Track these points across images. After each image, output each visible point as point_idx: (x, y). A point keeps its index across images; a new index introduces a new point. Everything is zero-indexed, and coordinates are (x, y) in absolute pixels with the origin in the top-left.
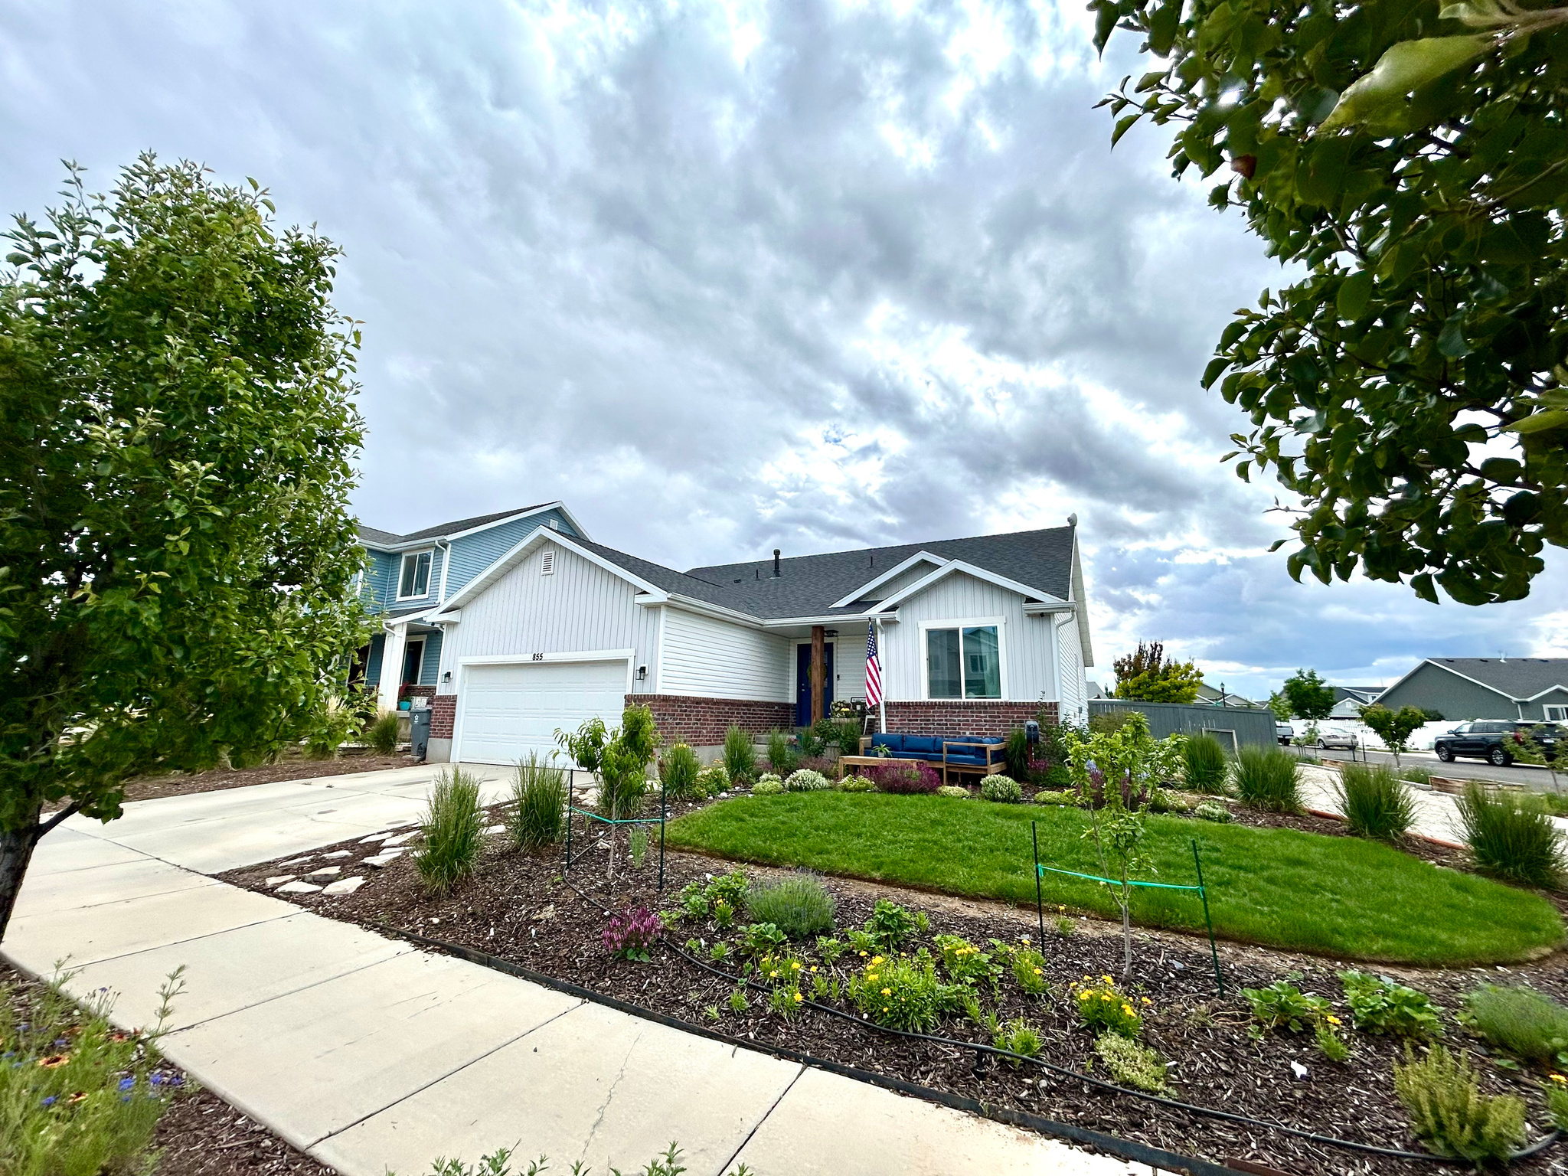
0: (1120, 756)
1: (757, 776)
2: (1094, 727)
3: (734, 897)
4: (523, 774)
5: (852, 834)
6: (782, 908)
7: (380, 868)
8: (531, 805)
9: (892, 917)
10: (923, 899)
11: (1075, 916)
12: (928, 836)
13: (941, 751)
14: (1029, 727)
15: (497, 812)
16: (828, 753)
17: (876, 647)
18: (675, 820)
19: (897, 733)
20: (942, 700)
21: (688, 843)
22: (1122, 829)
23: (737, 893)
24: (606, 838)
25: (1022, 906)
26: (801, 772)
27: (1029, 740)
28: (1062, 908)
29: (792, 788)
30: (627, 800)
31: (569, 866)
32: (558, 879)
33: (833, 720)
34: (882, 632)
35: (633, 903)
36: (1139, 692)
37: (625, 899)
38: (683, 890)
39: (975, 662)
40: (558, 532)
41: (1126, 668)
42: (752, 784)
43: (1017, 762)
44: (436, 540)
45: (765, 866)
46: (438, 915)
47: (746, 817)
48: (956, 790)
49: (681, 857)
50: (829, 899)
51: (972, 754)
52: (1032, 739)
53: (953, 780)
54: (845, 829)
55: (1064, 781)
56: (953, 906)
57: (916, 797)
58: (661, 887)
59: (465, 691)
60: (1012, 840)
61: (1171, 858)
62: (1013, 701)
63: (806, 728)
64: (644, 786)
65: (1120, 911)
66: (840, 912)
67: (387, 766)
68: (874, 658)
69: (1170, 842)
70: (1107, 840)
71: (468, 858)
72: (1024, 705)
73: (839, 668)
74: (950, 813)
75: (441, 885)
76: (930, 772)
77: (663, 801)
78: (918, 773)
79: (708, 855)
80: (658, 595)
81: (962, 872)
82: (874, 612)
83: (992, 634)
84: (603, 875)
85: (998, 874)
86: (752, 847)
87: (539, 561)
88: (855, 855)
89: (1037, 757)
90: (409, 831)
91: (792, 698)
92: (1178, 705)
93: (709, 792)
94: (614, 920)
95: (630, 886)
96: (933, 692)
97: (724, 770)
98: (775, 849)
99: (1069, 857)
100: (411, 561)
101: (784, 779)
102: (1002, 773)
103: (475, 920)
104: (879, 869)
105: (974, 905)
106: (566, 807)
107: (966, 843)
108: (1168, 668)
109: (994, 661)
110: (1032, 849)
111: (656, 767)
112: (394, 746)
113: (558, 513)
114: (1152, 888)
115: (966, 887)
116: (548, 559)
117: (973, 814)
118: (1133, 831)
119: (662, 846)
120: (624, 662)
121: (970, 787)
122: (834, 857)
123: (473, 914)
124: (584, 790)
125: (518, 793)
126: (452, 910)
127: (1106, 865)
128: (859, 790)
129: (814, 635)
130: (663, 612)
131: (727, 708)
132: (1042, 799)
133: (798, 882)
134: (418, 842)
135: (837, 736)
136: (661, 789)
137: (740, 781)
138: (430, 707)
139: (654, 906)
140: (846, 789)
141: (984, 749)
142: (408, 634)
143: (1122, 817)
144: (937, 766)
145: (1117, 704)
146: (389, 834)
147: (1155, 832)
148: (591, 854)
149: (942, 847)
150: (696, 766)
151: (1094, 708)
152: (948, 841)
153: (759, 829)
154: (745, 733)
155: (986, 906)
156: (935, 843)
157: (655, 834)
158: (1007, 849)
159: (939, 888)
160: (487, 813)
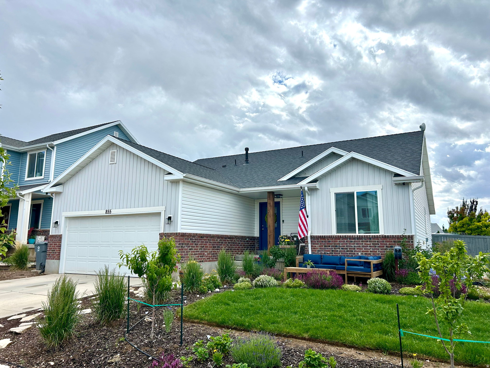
0: (449, 266)
1: (237, 279)
2: (435, 249)
3: (223, 348)
4: (101, 280)
5: (292, 312)
6: (251, 354)
7: (20, 334)
8: (106, 297)
9: (315, 359)
10: (333, 349)
11: (422, 359)
12: (336, 313)
13: (344, 264)
14: (396, 250)
15: (86, 301)
16: (278, 266)
17: (305, 205)
18: (189, 305)
19: (318, 253)
20: (344, 235)
21: (197, 318)
22: (450, 309)
23: (225, 346)
24: (150, 315)
25: (391, 354)
26: (262, 276)
27: (396, 258)
28: (415, 355)
29: (257, 286)
30: (161, 293)
31: (128, 331)
32: (122, 339)
33: (280, 246)
34: (309, 195)
35: (165, 352)
36: (463, 229)
37: (161, 350)
38: (194, 345)
39: (364, 212)
40: (118, 139)
41: (455, 215)
42: (234, 284)
43: (389, 271)
44: (47, 144)
45: (242, 330)
46: (53, 361)
47: (231, 303)
48: (352, 287)
49: (193, 326)
50: (278, 349)
51: (362, 266)
52: (398, 257)
53: (351, 280)
54: (288, 309)
55: (417, 281)
56: (351, 353)
57: (329, 291)
58: (181, 343)
59: (67, 232)
60: (385, 315)
61: (480, 326)
62: (387, 235)
63: (265, 251)
64: (171, 285)
65: (449, 357)
66: (285, 356)
67: (22, 276)
68: (303, 210)
69: (479, 317)
70: (441, 315)
71: (70, 328)
72: (393, 237)
73: (283, 216)
74: (349, 300)
75: (55, 343)
76: (338, 276)
77: (182, 294)
78: (330, 277)
79: (208, 325)
80: (178, 175)
81: (356, 334)
82: (304, 183)
83: (374, 195)
84: (148, 336)
85: (377, 335)
86: (234, 320)
87: (108, 156)
88: (293, 324)
89: (401, 267)
90: (35, 313)
91: (257, 234)
92: (486, 237)
93: (209, 289)
94: (154, 362)
95: (163, 343)
96: (339, 230)
97: (217, 276)
98: (247, 321)
99: (419, 326)
100: (32, 157)
101: (252, 281)
102: (380, 277)
103: (74, 363)
104: (307, 332)
105: (363, 353)
106: (127, 298)
107: (358, 317)
108: (481, 214)
109: (375, 211)
110: (397, 321)
111: (178, 274)
112: (26, 264)
113: (119, 127)
114: (468, 343)
115: (358, 342)
116: (113, 153)
117: (363, 301)
118: (456, 310)
119: (182, 319)
120: (159, 214)
121: (361, 285)
122: (281, 325)
123: (73, 360)
124: (137, 288)
125: (98, 291)
126: (61, 358)
127: (441, 330)
128: (295, 287)
129: (269, 197)
130: (181, 184)
131: (219, 240)
132: (403, 292)
133: (260, 340)
134: (41, 319)
135: (283, 256)
136: (181, 287)
137: (227, 282)
138: (46, 242)
139: (178, 354)
140: (288, 286)
141: (369, 263)
142: (33, 199)
143: (450, 302)
144: (342, 272)
145: (449, 236)
146: (24, 315)
147: (471, 311)
148: (141, 325)
149: (344, 319)
150: (201, 273)
151: (435, 238)
152: (348, 316)
153: (238, 310)
154: (229, 254)
155: (370, 354)
156: (340, 317)
157: (178, 313)
158: (382, 321)
159: (342, 343)
160: (81, 302)
